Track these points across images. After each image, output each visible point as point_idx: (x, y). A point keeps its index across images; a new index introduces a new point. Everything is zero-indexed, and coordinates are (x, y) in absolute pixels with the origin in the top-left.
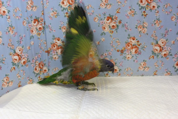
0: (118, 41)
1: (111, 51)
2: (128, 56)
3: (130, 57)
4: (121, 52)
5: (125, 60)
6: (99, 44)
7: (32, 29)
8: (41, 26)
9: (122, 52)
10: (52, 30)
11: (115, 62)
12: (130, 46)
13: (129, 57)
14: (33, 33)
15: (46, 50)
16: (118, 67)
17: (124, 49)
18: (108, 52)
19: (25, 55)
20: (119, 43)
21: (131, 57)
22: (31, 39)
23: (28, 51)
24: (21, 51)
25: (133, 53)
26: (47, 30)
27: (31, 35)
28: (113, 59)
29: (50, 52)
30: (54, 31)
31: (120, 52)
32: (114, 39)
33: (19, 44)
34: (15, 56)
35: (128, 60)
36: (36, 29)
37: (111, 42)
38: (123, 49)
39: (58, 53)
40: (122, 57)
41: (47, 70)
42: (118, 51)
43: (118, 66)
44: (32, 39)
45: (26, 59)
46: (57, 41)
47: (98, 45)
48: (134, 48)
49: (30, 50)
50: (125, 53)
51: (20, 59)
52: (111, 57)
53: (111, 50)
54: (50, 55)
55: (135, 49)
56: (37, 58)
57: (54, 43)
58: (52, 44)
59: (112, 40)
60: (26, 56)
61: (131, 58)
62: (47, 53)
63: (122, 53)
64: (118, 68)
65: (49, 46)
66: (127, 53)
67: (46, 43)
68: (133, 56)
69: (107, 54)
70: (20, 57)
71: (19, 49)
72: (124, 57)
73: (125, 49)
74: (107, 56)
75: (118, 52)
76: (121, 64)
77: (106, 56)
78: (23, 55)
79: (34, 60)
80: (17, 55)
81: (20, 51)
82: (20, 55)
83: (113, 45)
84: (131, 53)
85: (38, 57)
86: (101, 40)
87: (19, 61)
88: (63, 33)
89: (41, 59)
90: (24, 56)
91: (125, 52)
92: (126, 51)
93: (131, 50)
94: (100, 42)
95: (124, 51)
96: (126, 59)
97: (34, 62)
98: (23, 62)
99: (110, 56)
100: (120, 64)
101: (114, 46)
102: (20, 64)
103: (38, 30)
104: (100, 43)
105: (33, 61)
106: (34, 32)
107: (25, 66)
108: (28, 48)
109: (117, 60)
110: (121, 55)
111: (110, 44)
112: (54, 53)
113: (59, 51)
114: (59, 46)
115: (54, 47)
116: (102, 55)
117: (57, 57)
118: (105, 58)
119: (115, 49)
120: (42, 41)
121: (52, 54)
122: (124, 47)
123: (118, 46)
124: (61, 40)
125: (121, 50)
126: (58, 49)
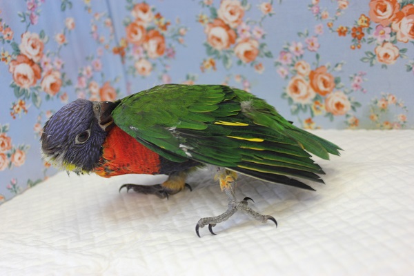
1: (317, 36)
2: (381, 51)
3: (393, 51)
4: (354, 35)
5: (372, 65)
6: (272, 12)
9: (358, 34)
11: (334, 75)
12: (389, 8)
13: (386, 55)
15: (113, 46)
16: (345, 93)
17: (364, 24)
18: (306, 40)
19: (51, 63)
21: (397, 52)
22: (63, 9)
23: (60, 49)
24: (38, 47)
25: (403, 35)
28: (326, 65)
29: (125, 50)
31: (349, 37)
33: (28, 26)
34: (19, 63)
35: (384, 66)
37: (314, 1)
38: (360, 23)
39: (149, 54)
40: (360, 53)
42: (342, 33)
43: (347, 91)
44: (67, 9)
45: (58, 75)
46: (141, 15)
47: (267, 14)
48: (408, 14)
49: (65, 45)
50: (371, 40)
51: (37, 76)
52: (318, 56)
53: (317, 32)
54: (128, 63)
55: (411, 20)
56: (91, 74)
57: (134, 21)
58: (126, 25)
60: (56, 64)
61: (396, 58)
62: (118, 57)
63: (359, 39)
64: (346, 97)
65: (122, 32)
66: (380, 40)
67: (112, 24)
68: (403, 51)
69: (300, 45)
70: (36, 67)
71: (31, 42)
72: (367, 53)
73: (368, 22)
74: (302, 56)
75: (342, 37)
76: (356, 81)
77: (298, 55)
78: (45, 63)
79: (83, 79)
80: (24, 62)
81: (33, 47)
82: (36, 60)
83: (319, 12)
84: (393, 39)
85: (93, 70)
87: (35, 82)
89: (102, 75)
90: (49, 67)
91: (370, 36)
92: (373, 32)
93: (395, 26)
94: (272, 3)
95: (365, 31)
96: (374, 62)
97: (85, 85)
98: (48, 86)
99: (314, 54)
100: (352, 84)
101: (323, 13)
102: (41, 90)
104: (272, 9)
105: (81, 83)
107: (58, 96)
108: (58, 38)
109: (339, 68)
110: (353, 47)
111: (309, 8)
112: (138, 52)
113: (152, 45)
114: (149, 30)
115: (133, 35)
116: (286, 51)
117: (148, 66)
118: (297, 62)
119: (329, 26)
120: (97, 18)
121: (131, 58)
122: (364, 15)
123: (339, 14)
124: (153, 10)
125: (355, 29)
126: (147, 39)
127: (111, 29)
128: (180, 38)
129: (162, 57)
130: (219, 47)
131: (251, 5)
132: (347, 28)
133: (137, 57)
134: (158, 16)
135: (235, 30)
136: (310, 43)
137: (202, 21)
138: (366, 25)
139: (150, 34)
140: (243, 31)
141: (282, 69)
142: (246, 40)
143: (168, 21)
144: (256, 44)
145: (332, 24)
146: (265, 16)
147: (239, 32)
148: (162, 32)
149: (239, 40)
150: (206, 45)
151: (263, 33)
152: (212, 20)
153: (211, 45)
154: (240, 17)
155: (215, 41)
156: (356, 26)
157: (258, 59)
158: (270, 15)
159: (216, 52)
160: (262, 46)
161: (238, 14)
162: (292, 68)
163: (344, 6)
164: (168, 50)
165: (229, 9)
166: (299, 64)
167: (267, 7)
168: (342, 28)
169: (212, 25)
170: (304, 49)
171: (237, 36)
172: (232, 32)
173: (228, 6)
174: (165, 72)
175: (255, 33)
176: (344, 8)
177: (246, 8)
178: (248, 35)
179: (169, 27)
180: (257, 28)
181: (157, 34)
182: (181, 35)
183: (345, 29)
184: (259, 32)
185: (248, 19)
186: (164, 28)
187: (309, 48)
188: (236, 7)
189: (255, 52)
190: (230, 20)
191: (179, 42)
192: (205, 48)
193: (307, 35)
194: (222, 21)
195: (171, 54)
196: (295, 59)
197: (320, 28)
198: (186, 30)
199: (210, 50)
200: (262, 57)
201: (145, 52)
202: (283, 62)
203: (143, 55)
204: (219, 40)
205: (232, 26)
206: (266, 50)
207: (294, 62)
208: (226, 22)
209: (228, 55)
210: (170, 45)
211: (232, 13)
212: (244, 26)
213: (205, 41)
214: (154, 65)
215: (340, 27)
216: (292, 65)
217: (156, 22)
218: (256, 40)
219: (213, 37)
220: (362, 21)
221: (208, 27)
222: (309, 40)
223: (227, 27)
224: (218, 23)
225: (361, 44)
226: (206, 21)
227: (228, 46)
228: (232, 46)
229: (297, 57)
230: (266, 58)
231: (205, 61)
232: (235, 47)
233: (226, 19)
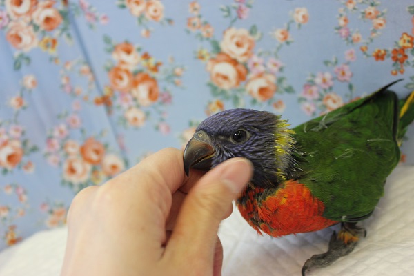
0: (371, 10)
1: (348, 63)
4: (395, 59)
6: (289, 39)
7: (11, 29)
8: (50, 13)
9: (400, 57)
10: (96, 19)
14: (21, 45)
15: (96, 95)
17: (407, 44)
18: (335, 69)
20: (377, 17)
23: (16, 115)
26: (81, 21)
27: (17, 54)
29: (111, 98)
30: (105, 18)
31: (389, 61)
32: (351, 6)
36: (31, 28)
37: (342, 23)
38: (401, 43)
39: (140, 101)
41: (120, 164)
42: (379, 57)
46: (124, 56)
47: (284, 42)
49: (24, 108)
52: (351, 87)
53: (348, 58)
54: (116, 113)
56: (66, 133)
57: (116, 64)
58: (108, 70)
59: (341, 10)
62: (102, 108)
63: (402, 62)
65: (105, 79)
67: (91, 71)
69: (328, 76)
73: (411, 42)
74: (331, 88)
75: (380, 62)
77: (326, 87)
79: (55, 141)
83: (349, 35)
85: (69, 128)
86: (292, 21)
88: (137, 22)
89: (82, 131)
94: (288, 29)
95: (408, 53)
97: (58, 148)
98: (4, 159)
99: (346, 85)
101: (355, 36)
103: (42, 28)
104: (290, 35)
106: (26, 39)
110: (394, 72)
111: (336, 31)
112: (127, 100)
113: (142, 91)
114: (136, 73)
115: (118, 81)
116: (311, 83)
117: (140, 115)
118: (325, 96)
119: (362, 50)
120: (68, 67)
121: (119, 107)
122: (406, 34)
123: (374, 35)
124: (139, 50)
125: (395, 51)
126: (135, 84)
127: (90, 77)
128: (176, 80)
129: (156, 103)
130: (226, 86)
131: (262, 34)
132: (385, 51)
133: (125, 106)
134: (146, 56)
135: (245, 65)
136: (340, 73)
137: (202, 57)
138: (410, 45)
139: (139, 78)
140: (255, 64)
141: (307, 105)
142: (260, 75)
143: (159, 60)
144: (272, 79)
145: (366, 48)
146: (281, 45)
147: (250, 66)
148: (152, 74)
149: (250, 76)
150: (210, 85)
151: (280, 64)
152: (214, 56)
153: (215, 84)
154: (249, 48)
155: (220, 80)
156: (397, 48)
157: (277, 97)
158: (288, 43)
159: (223, 92)
160: (280, 80)
161: (246, 46)
162: (320, 103)
163: (381, 25)
164: (162, 95)
165: (235, 40)
166: (328, 98)
167: (282, 33)
168: (379, 51)
169: (215, 61)
170: (333, 79)
171: (248, 71)
172: (241, 68)
173: (233, 37)
174: (162, 120)
175: (270, 66)
176: (381, 28)
177: (257, 37)
178: (261, 69)
179: (161, 68)
180: (272, 59)
181: (146, 78)
182: (177, 76)
183: (383, 52)
184: (275, 65)
185: (260, 50)
186: (155, 69)
187: (340, 78)
188: (243, 37)
189: (272, 88)
190: (238, 53)
191: (176, 84)
192: (208, 90)
193: (336, 63)
194: (227, 56)
195: (167, 99)
196: (322, 92)
197: (351, 53)
198: (183, 69)
199: (215, 90)
200: (281, 93)
201: (135, 99)
202: (309, 97)
203: (132, 103)
204: (225, 78)
205: (241, 60)
206: (285, 84)
207: (321, 96)
208: (233, 56)
209: (239, 95)
210: (165, 89)
211: (239, 45)
212: (255, 59)
213: (208, 80)
214: (147, 114)
215: (376, 50)
216: (320, 100)
217: (144, 63)
218: (272, 73)
219: (218, 75)
220: (405, 41)
221: (210, 64)
222: (339, 69)
223: (234, 62)
224: (223, 57)
225: (404, 68)
226: (207, 57)
227: (238, 83)
228: (243, 84)
229: (325, 90)
230: (286, 95)
231: (210, 103)
232: (246, 84)
233: (232, 53)
